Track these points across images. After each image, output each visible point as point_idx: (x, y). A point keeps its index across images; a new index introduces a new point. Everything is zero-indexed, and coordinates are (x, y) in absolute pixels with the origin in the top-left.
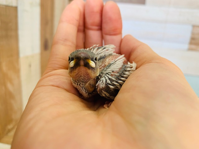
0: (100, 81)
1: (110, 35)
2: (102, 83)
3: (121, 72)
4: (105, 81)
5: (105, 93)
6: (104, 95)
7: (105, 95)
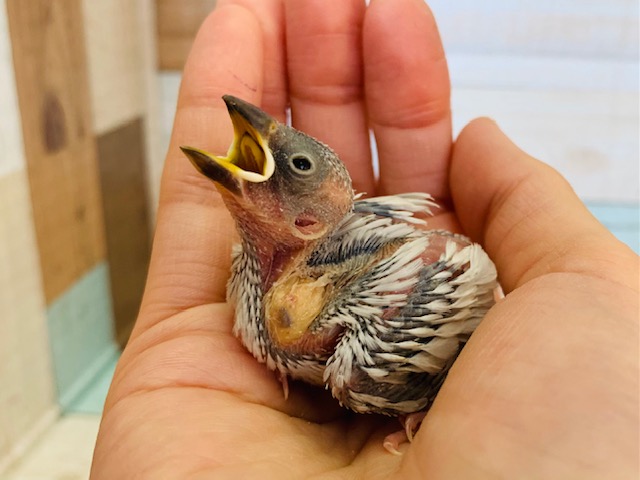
0: (333, 361)
1: (402, 126)
2: (342, 368)
3: (412, 306)
4: (350, 358)
5: (365, 397)
6: (362, 408)
7: (368, 405)
